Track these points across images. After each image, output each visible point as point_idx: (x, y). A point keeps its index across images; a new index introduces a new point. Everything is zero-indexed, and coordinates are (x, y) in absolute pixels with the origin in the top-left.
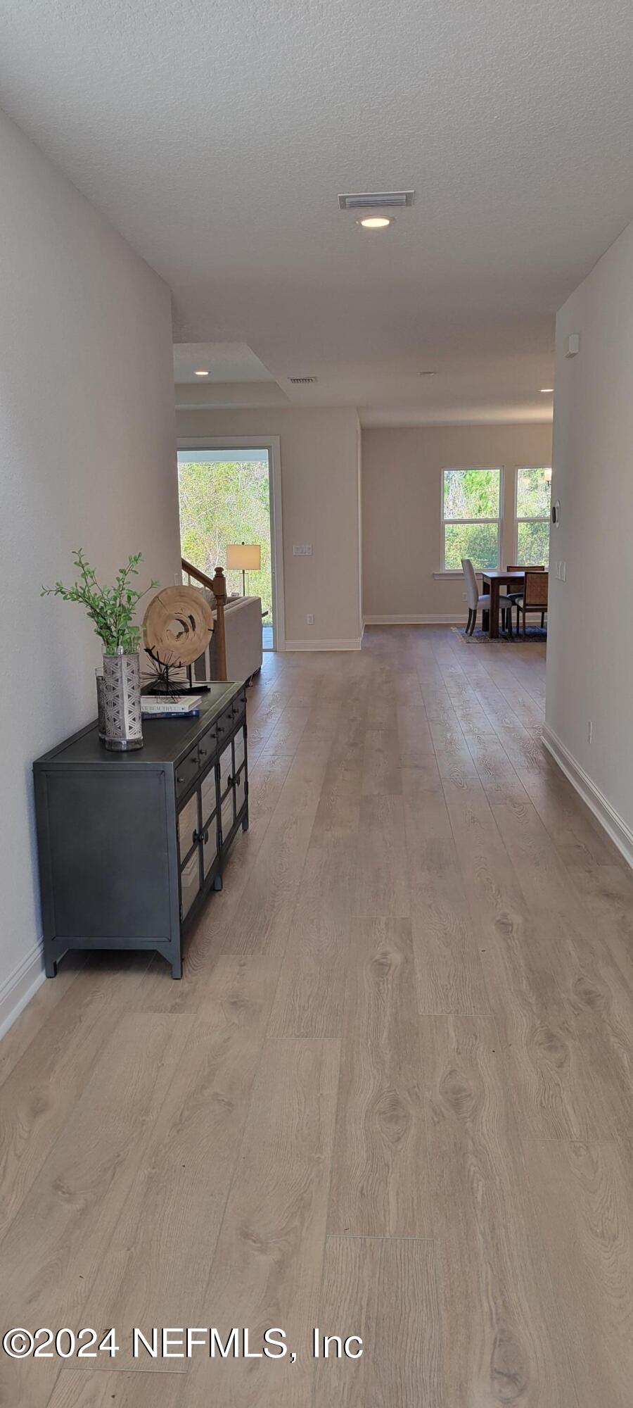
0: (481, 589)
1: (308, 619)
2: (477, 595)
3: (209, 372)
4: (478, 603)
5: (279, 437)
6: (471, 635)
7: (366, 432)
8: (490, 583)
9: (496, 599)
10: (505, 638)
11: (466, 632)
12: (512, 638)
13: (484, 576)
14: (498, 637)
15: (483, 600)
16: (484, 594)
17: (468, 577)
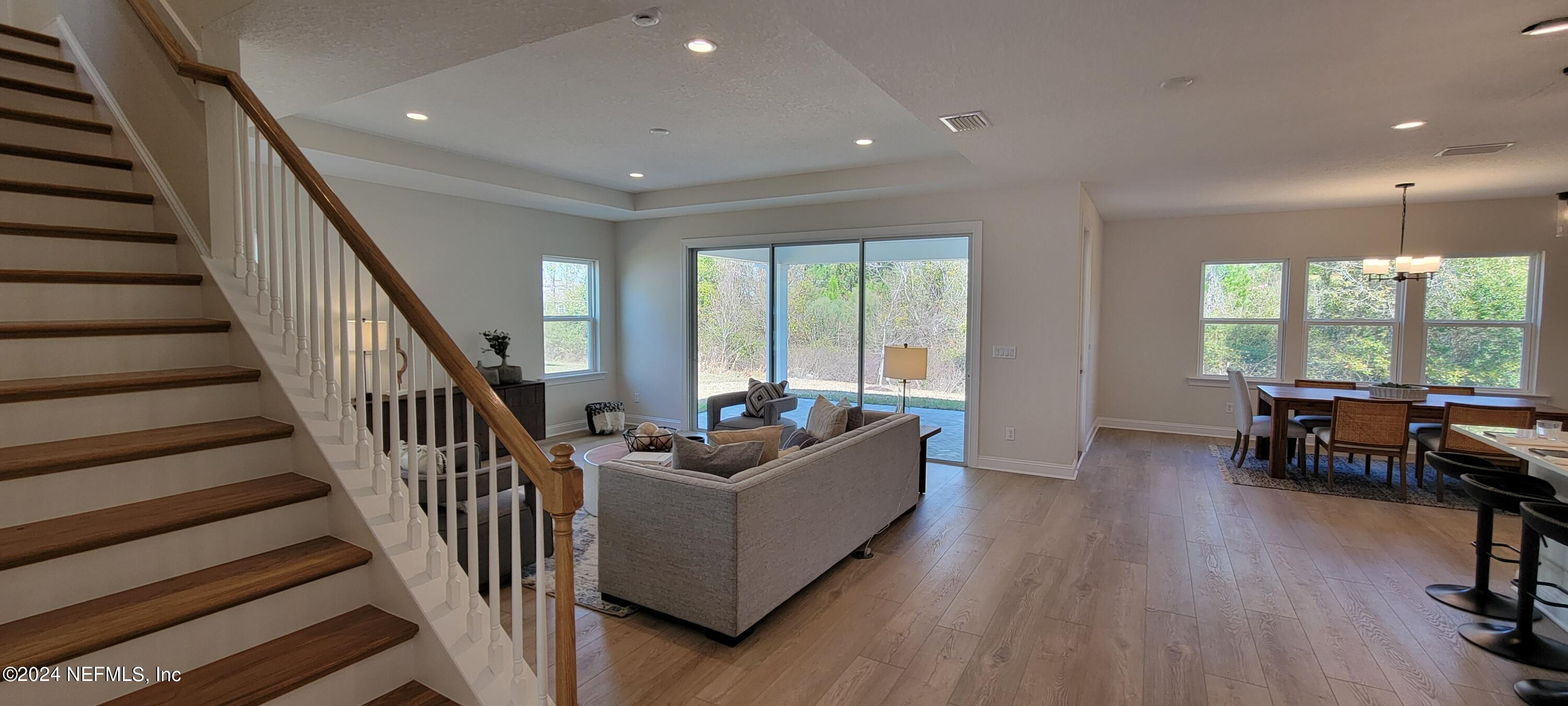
0: (1255, 407)
1: (1008, 434)
2: (1251, 415)
3: (874, 141)
4: (1253, 427)
5: (981, 222)
6: (1239, 466)
7: (1107, 224)
8: (1272, 404)
9: (1281, 424)
10: (1296, 480)
11: (1232, 458)
12: (1307, 479)
13: (1260, 390)
14: (1284, 478)
15: (1258, 423)
16: (1260, 413)
17: (1236, 384)
